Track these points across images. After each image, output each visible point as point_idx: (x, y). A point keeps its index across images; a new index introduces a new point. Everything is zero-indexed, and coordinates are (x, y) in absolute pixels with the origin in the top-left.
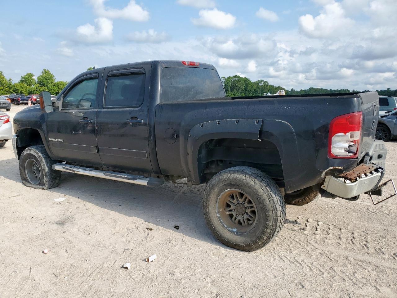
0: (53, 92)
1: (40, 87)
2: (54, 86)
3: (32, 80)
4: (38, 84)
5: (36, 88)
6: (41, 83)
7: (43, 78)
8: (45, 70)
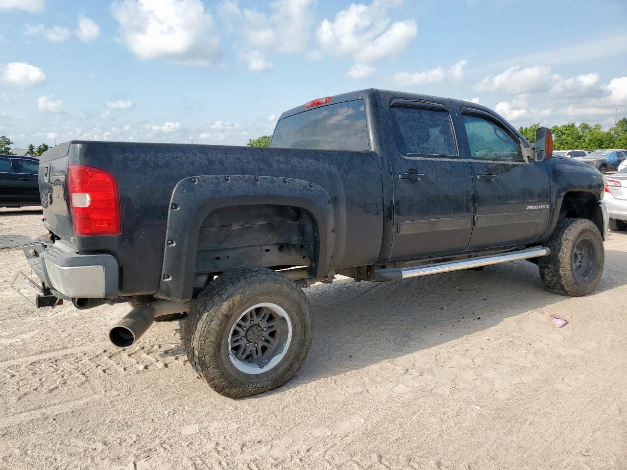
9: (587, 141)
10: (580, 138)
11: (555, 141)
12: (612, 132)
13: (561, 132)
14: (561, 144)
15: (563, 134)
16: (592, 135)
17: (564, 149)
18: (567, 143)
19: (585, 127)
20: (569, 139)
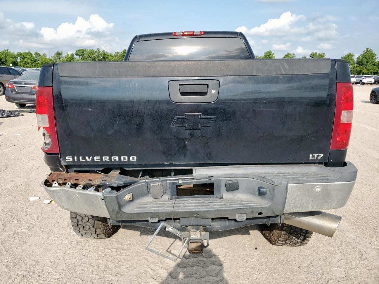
0: (371, 72)
1: (358, 67)
2: (374, 66)
3: (351, 60)
4: (356, 63)
5: (354, 68)
6: (360, 63)
7: (363, 58)
8: (367, 49)
9: (40, 63)
10: (35, 61)
11: (21, 62)
12: (53, 59)
13: (23, 57)
14: (25, 64)
15: (26, 58)
16: (42, 60)
17: (27, 67)
18: (28, 63)
19: (38, 54)
20: (29, 61)
